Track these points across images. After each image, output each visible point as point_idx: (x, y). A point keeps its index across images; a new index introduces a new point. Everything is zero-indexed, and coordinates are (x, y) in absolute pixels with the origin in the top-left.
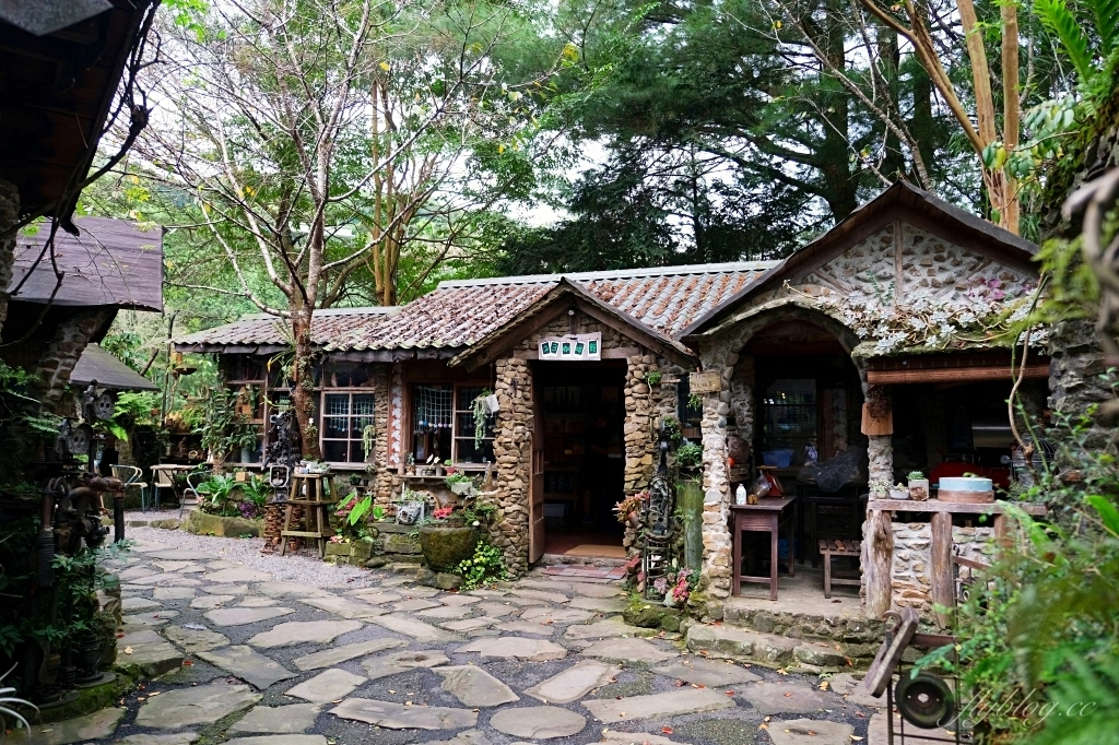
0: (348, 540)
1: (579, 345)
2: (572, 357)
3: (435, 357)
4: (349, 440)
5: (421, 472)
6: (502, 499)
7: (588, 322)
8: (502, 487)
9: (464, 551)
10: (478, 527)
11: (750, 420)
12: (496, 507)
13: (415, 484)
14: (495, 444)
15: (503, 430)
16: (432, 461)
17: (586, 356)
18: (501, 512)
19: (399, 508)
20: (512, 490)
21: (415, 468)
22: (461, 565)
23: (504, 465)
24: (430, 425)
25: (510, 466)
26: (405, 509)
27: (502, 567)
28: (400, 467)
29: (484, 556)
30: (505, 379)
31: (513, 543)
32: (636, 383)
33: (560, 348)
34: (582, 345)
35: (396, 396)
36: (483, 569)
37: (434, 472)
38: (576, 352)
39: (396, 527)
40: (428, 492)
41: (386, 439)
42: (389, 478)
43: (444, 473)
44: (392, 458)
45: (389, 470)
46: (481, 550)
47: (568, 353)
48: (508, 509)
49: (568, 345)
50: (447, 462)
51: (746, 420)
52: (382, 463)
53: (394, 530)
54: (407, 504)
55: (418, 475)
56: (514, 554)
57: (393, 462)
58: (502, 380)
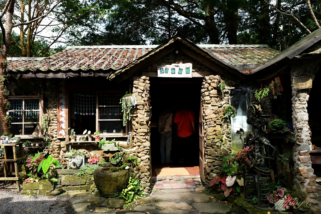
0: (37, 180)
1: (180, 69)
2: (177, 75)
3: (92, 75)
4: (23, 123)
5: (79, 139)
6: (139, 153)
7: (184, 58)
8: (139, 146)
9: (124, 184)
10: (129, 169)
11: (270, 106)
12: (136, 157)
13: (76, 146)
14: (134, 122)
15: (139, 115)
16: (87, 133)
17: (184, 75)
18: (139, 159)
19: (70, 160)
20: (144, 147)
21: (76, 137)
22: (122, 192)
23: (141, 134)
24: (81, 114)
25: (144, 134)
26: (74, 160)
27: (141, 189)
28: (67, 137)
29: (132, 185)
30: (139, 87)
31: (146, 176)
32: (212, 89)
33: (170, 71)
34: (182, 69)
35: (62, 98)
36: (133, 193)
37: (87, 139)
38: (179, 73)
39: (68, 171)
40: (84, 150)
41: (56, 122)
42: (59, 144)
43: (93, 139)
44: (60, 132)
45: (59, 139)
46: (131, 182)
47: (174, 73)
48: (143, 158)
49: (174, 69)
50: (95, 133)
51: (268, 107)
52: (54, 136)
53: (67, 173)
54: (74, 158)
55: (78, 141)
56: (147, 182)
57: (61, 135)
58: (137, 88)
